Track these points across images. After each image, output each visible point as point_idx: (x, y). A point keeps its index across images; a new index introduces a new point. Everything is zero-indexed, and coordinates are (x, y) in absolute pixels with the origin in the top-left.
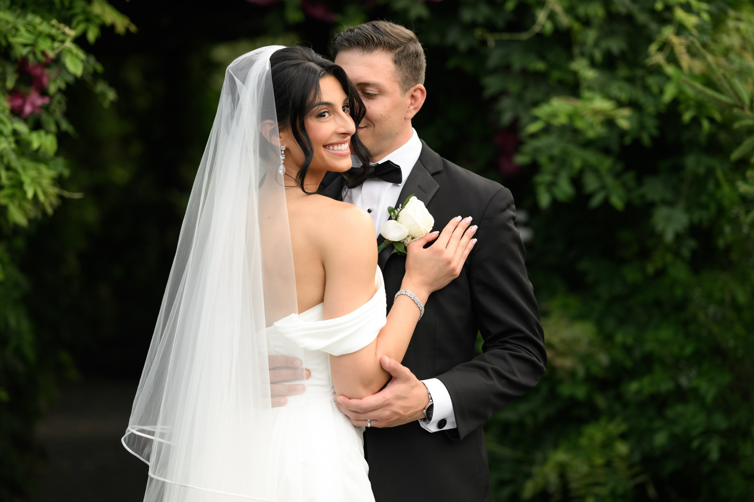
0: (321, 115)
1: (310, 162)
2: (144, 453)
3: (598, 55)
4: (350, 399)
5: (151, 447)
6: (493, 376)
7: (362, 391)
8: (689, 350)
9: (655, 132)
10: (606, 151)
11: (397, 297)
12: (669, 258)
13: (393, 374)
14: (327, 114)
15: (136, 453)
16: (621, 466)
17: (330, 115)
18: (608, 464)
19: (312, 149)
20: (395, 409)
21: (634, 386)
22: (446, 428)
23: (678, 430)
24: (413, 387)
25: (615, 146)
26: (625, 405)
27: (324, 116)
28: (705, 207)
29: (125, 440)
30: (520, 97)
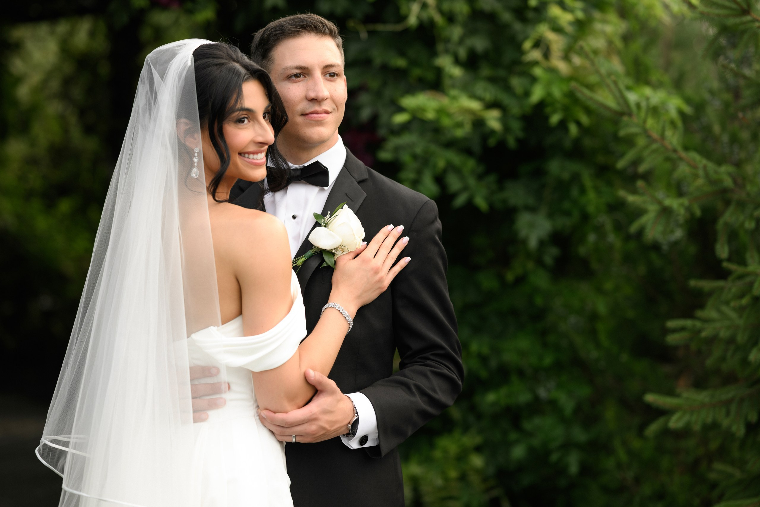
0: (240, 121)
1: (226, 170)
2: (58, 465)
3: (462, 53)
4: (275, 413)
5: (65, 458)
6: (416, 393)
7: (287, 405)
8: (548, 360)
9: (520, 134)
10: (468, 152)
11: (324, 310)
12: (530, 265)
13: (319, 388)
14: (246, 121)
15: (50, 465)
16: (475, 479)
17: (249, 121)
18: (463, 478)
19: (229, 156)
20: (322, 423)
21: (491, 397)
22: (367, 445)
23: (536, 442)
24: (339, 401)
25: (476, 147)
26: (479, 416)
27: (243, 122)
28: (568, 214)
29: (39, 451)
30: (378, 94)
